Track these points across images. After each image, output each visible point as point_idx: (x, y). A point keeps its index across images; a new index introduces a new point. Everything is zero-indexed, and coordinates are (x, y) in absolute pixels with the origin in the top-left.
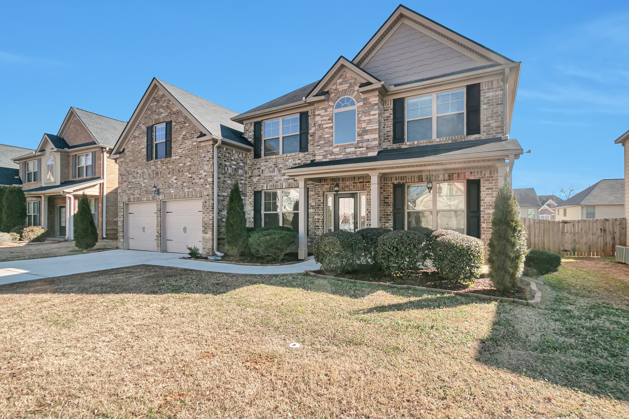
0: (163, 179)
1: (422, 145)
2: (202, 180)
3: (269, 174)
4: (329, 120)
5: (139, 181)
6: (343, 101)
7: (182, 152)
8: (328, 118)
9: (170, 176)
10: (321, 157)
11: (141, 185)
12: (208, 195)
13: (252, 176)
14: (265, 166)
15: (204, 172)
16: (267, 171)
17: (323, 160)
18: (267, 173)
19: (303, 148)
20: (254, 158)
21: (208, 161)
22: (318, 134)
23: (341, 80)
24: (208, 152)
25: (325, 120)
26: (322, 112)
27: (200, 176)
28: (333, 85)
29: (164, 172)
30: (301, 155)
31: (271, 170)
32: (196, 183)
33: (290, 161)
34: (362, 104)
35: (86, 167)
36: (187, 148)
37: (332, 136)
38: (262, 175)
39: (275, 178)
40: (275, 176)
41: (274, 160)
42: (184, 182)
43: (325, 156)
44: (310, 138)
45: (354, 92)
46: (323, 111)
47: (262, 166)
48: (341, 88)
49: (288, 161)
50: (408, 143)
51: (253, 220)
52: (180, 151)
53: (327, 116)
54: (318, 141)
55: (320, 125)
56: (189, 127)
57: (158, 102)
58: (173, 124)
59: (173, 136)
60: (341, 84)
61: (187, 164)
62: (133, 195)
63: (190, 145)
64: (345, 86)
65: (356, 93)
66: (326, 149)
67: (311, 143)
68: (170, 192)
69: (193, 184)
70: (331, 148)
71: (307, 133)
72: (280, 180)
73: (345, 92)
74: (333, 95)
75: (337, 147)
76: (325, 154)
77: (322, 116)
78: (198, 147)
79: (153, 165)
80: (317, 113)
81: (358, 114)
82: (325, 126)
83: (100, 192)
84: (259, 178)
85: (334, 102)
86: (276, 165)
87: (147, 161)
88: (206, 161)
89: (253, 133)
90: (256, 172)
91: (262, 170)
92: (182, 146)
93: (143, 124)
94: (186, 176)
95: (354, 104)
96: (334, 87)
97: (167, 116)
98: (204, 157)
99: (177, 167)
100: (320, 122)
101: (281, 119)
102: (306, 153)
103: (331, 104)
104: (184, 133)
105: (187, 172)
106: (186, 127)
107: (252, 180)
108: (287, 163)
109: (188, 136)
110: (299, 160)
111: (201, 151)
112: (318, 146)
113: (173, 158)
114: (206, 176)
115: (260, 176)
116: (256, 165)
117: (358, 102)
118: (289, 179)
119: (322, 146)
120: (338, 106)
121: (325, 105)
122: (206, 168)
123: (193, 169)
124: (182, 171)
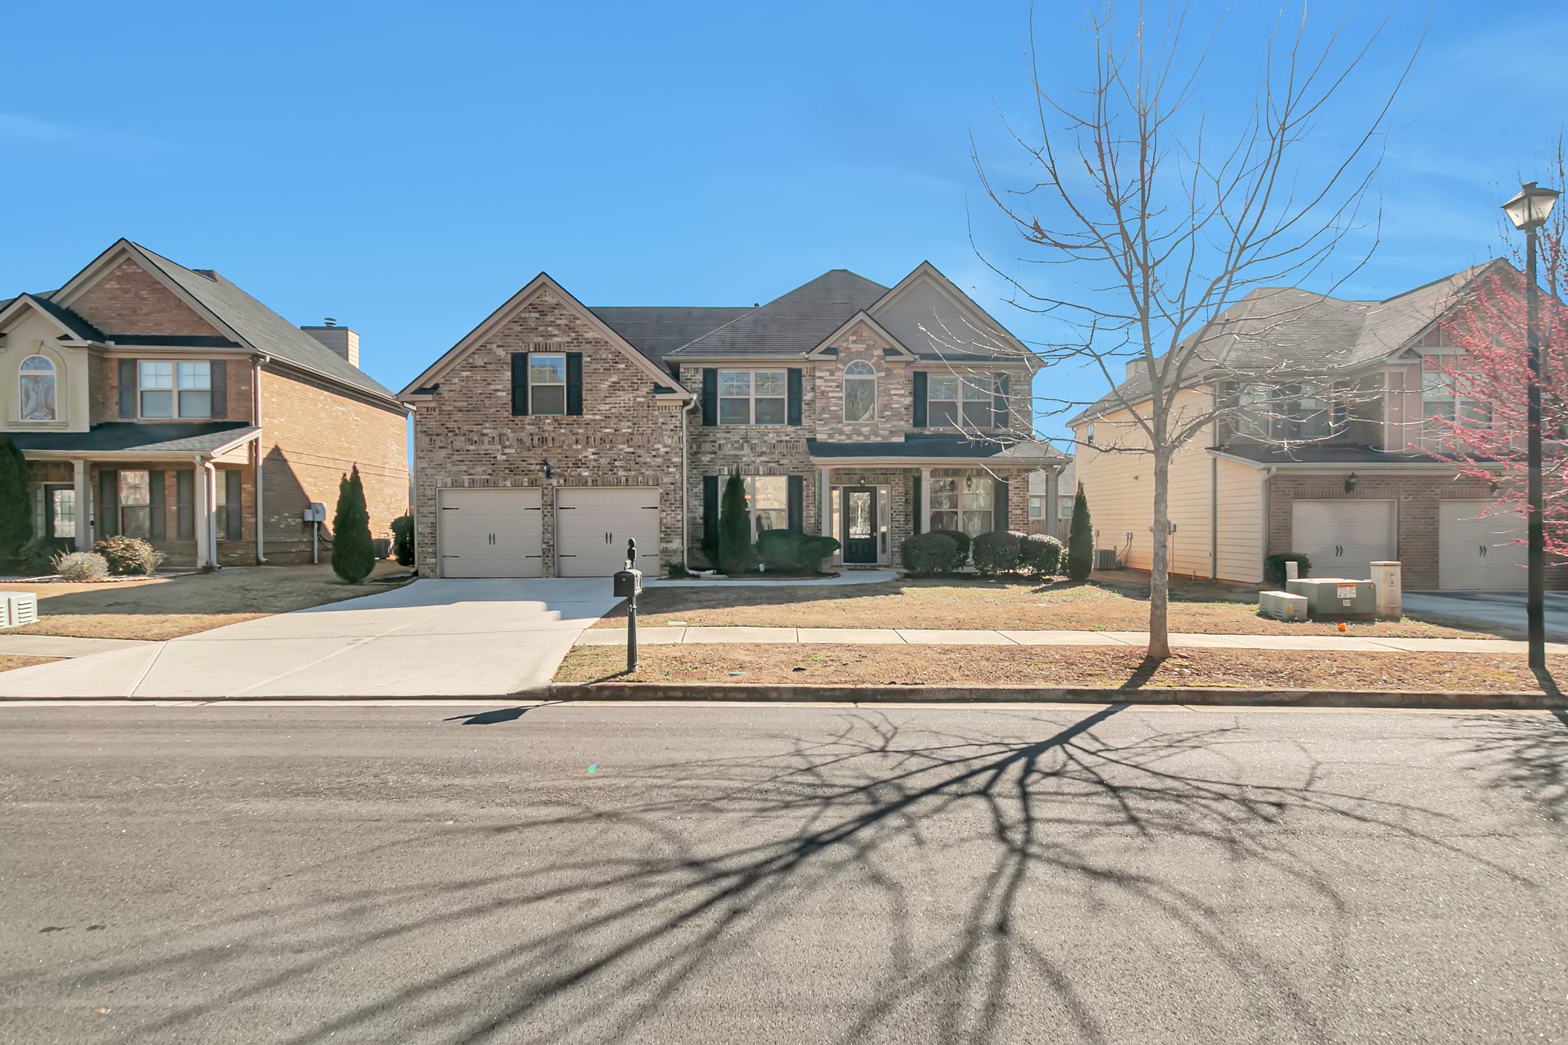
0: (559, 451)
1: (948, 433)
2: (659, 460)
3: (733, 452)
4: (837, 387)
5: (487, 450)
6: (856, 365)
7: (610, 410)
8: (836, 384)
9: (580, 447)
10: (825, 436)
11: (495, 458)
12: (672, 484)
13: (699, 453)
14: (725, 438)
15: (665, 446)
16: (729, 446)
17: (829, 441)
18: (728, 450)
19: (795, 420)
20: (704, 425)
21: (672, 430)
22: (819, 404)
23: (854, 338)
24: (672, 417)
25: (831, 387)
26: (826, 374)
27: (654, 453)
28: (844, 341)
29: (562, 438)
30: (790, 429)
31: (736, 445)
32: (645, 463)
33: (771, 435)
34: (883, 374)
35: (179, 392)
36: (622, 405)
37: (842, 409)
38: (719, 452)
39: (744, 459)
40: (743, 456)
41: (743, 432)
42: (615, 460)
43: (831, 436)
44: (804, 407)
45: (873, 357)
46: (828, 373)
47: (719, 439)
48: (855, 348)
49: (767, 435)
50: (932, 429)
51: (701, 521)
52: (603, 407)
53: (833, 381)
54: (821, 414)
55: (823, 393)
56: (627, 372)
57: (543, 313)
58: (586, 359)
59: (586, 380)
60: (854, 342)
61: (623, 431)
62: (470, 475)
63: (629, 400)
64: (861, 347)
65: (875, 358)
66: (834, 426)
67: (807, 414)
68: (580, 475)
69: (637, 463)
70: (840, 426)
71: (800, 400)
72: (754, 462)
73: (859, 354)
74: (844, 354)
75: (848, 425)
76: (831, 432)
77: (826, 381)
78: (649, 407)
79: (529, 424)
80: (818, 374)
81: (878, 387)
82: (830, 395)
83: (250, 458)
84: (713, 456)
85: (845, 364)
86: (746, 439)
87: (513, 414)
88: (667, 430)
89: (701, 385)
90: (707, 447)
91: (720, 445)
92: (608, 400)
93: (498, 346)
94: (621, 450)
95: (873, 373)
96: (845, 345)
97: (568, 342)
98: (663, 423)
99: (599, 434)
100: (823, 388)
101: (752, 373)
102: (798, 427)
103: (839, 366)
104: (615, 379)
105: (624, 443)
106: (619, 369)
107: (700, 459)
108: (766, 438)
109: (626, 385)
110: (787, 435)
111: (656, 413)
112: (821, 420)
113: (587, 417)
114: (667, 453)
115: (715, 453)
116: (708, 435)
117: (878, 371)
118: (769, 462)
119: (826, 422)
120: (850, 371)
121: (832, 366)
122: (668, 441)
123: (638, 440)
124: (611, 441)
